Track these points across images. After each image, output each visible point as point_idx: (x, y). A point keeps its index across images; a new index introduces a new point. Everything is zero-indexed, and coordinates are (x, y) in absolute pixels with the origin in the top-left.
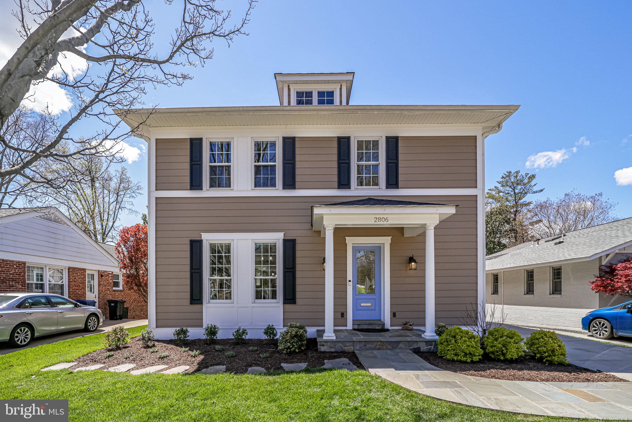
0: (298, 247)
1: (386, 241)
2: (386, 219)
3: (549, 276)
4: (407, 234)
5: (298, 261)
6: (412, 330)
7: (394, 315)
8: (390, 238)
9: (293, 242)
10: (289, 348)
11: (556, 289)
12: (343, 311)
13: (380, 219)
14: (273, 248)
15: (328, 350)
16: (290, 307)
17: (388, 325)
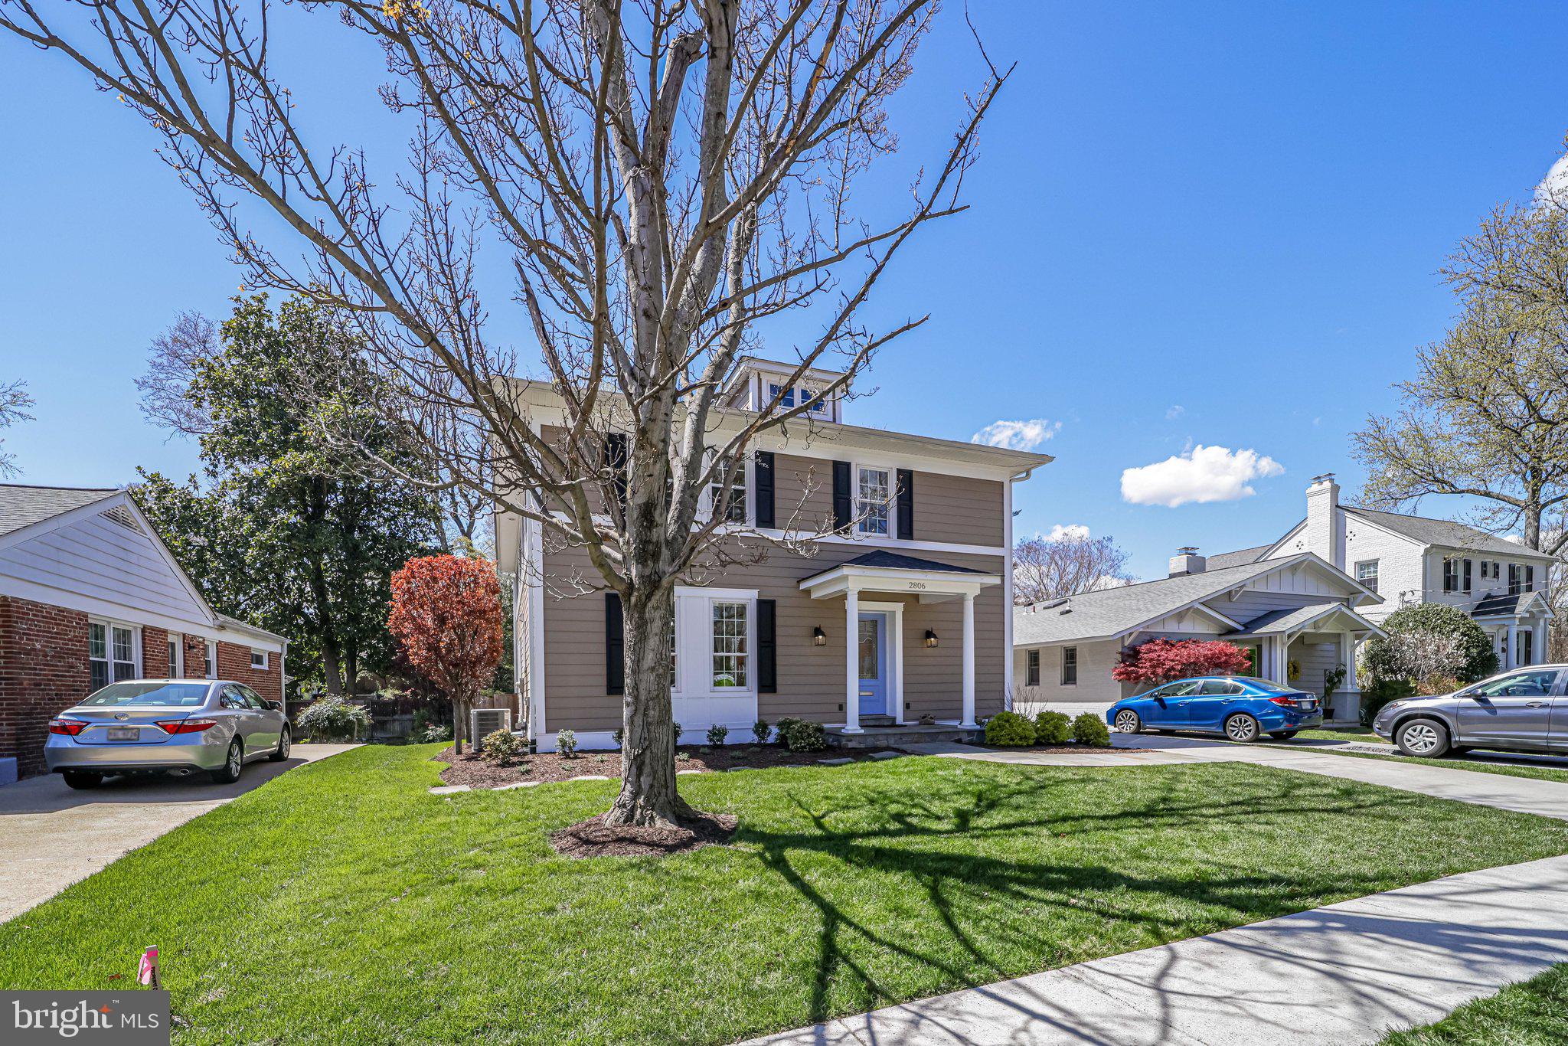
0: (778, 611)
1: (898, 608)
2: (923, 585)
3: (1060, 659)
4: (922, 601)
5: (779, 631)
6: (933, 724)
7: (907, 706)
8: (902, 605)
9: (772, 604)
10: (813, 744)
11: (1070, 677)
12: (841, 701)
13: (915, 585)
14: (742, 611)
15: (857, 746)
16: (768, 697)
17: (900, 720)
